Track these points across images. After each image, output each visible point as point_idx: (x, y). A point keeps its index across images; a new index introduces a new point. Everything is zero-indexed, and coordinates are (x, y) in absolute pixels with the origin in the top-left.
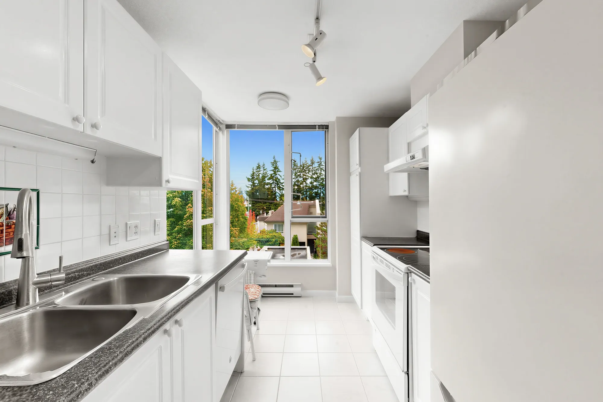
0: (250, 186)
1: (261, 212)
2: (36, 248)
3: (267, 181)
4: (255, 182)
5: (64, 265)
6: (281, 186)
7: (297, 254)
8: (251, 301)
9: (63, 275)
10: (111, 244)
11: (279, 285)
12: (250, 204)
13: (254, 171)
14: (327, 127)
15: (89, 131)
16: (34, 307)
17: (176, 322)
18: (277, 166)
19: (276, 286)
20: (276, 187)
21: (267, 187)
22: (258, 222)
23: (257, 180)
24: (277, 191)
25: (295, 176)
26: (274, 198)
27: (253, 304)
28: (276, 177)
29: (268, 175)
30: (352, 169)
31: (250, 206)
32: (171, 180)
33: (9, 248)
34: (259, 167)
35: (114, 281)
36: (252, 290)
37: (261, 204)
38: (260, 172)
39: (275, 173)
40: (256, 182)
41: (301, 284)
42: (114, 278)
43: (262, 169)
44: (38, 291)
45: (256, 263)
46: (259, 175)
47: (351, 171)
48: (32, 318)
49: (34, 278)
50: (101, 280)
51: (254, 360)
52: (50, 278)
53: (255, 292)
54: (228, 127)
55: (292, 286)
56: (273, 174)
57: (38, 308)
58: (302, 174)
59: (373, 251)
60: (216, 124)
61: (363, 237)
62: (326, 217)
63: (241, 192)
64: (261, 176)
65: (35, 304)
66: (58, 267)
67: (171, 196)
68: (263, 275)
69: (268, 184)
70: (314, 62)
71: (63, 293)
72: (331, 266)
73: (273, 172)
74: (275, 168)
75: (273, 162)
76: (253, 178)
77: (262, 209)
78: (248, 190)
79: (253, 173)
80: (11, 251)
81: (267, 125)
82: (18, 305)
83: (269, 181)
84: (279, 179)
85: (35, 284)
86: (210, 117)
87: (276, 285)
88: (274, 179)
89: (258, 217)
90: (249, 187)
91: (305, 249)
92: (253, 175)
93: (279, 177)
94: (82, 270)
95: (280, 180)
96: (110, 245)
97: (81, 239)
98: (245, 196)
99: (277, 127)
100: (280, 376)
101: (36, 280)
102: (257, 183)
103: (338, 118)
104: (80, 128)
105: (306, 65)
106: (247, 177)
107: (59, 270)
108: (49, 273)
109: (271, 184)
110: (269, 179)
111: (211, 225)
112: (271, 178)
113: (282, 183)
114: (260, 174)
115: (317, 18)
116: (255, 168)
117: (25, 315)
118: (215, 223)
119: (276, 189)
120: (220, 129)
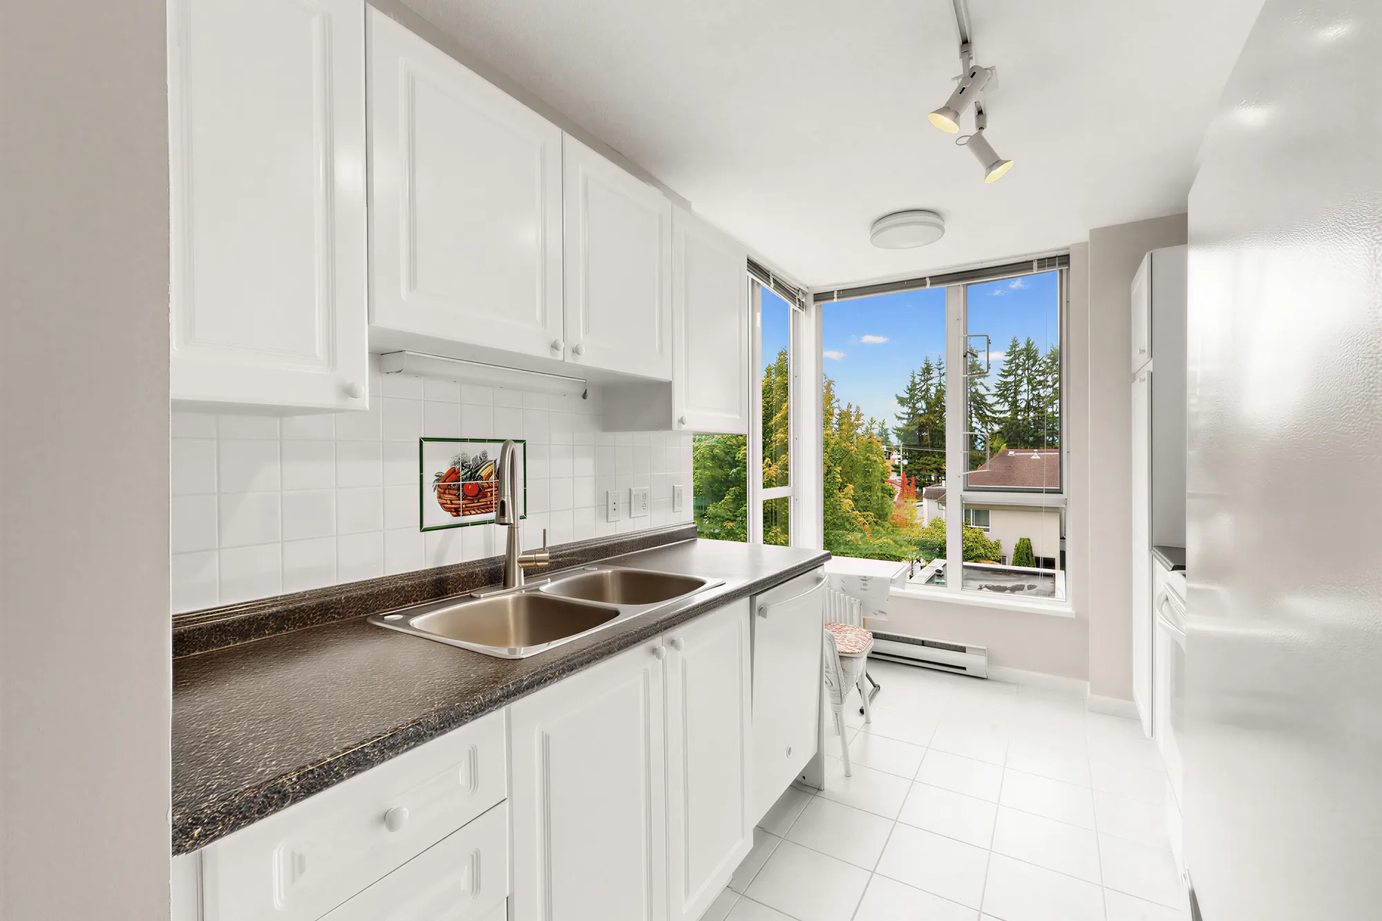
0: (906, 416)
1: (933, 478)
2: (522, 518)
4: (918, 405)
5: (548, 545)
6: (988, 413)
7: (1026, 588)
8: (841, 655)
9: (547, 555)
10: (609, 520)
11: (930, 642)
12: (904, 457)
13: (917, 380)
14: (1064, 260)
15: (569, 359)
16: (520, 590)
17: (673, 643)
18: (978, 363)
19: (923, 643)
22: (924, 500)
23: (923, 402)
24: (977, 425)
25: (1028, 383)
27: (846, 662)
28: (974, 391)
30: (1135, 368)
31: (905, 462)
32: (687, 418)
33: (492, 516)
34: (927, 370)
35: (607, 573)
36: (850, 636)
37: (934, 459)
38: (930, 382)
40: (922, 405)
41: (985, 648)
42: (608, 571)
43: (935, 373)
44: (524, 573)
45: (864, 582)
46: (928, 390)
47: (1134, 370)
48: (517, 601)
49: (519, 556)
50: (593, 571)
51: (848, 775)
52: (533, 556)
53: (857, 641)
54: (819, 297)
55: (962, 650)
57: (524, 592)
58: (1050, 379)
59: (1168, 584)
60: (792, 297)
61: (1157, 547)
62: (1060, 492)
63: (884, 434)
64: (933, 390)
65: (520, 588)
66: (542, 547)
67: (735, 442)
68: (880, 612)
70: (981, 128)
71: (549, 580)
72: (1074, 617)
74: (971, 368)
76: (912, 397)
77: (936, 469)
78: (900, 426)
79: (914, 384)
80: (494, 519)
81: (904, 281)
82: (506, 586)
85: (520, 562)
86: (779, 285)
87: (923, 641)
89: (924, 489)
90: (904, 419)
91: (1052, 576)
92: (912, 390)
93: (982, 391)
94: (573, 554)
95: (986, 397)
96: (607, 522)
97: (572, 511)
98: (894, 440)
99: (928, 281)
100: (896, 821)
101: (520, 556)
102: (924, 407)
103: (1093, 233)
104: (560, 356)
105: (960, 142)
106: (897, 395)
107: (543, 550)
108: (534, 552)
111: (785, 500)
113: (990, 406)
114: (931, 385)
115: (965, 42)
116: (919, 371)
117: (510, 597)
118: (792, 497)
120: (802, 305)
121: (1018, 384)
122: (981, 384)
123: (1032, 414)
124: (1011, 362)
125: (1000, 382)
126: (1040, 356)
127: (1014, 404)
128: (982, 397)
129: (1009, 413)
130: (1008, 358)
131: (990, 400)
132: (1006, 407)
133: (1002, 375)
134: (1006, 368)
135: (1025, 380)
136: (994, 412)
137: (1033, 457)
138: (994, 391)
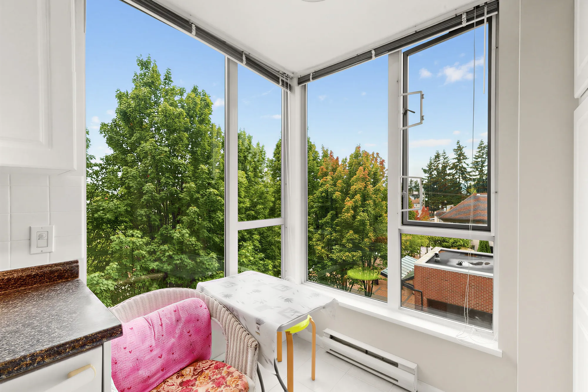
0: (427, 178)
1: (440, 207)
3: (448, 172)
4: (433, 173)
6: (468, 176)
12: (426, 197)
13: (432, 161)
14: (493, 6)
18: (463, 152)
20: (461, 177)
21: (447, 177)
22: (435, 217)
23: (435, 171)
24: (462, 182)
26: (458, 190)
28: (461, 166)
29: (450, 164)
31: (427, 199)
34: (437, 156)
37: (441, 198)
39: (459, 160)
43: (441, 158)
46: (438, 166)
54: (301, 80)
55: (395, 364)
56: (457, 162)
64: (440, 166)
69: (449, 175)
72: (500, 355)
73: (456, 161)
74: (460, 155)
75: (456, 148)
76: (430, 169)
77: (441, 203)
78: (424, 182)
79: (431, 164)
83: (451, 171)
84: (465, 168)
88: (458, 168)
89: (435, 212)
90: (425, 179)
92: (430, 166)
93: (465, 166)
95: (467, 169)
98: (422, 189)
102: (436, 174)
106: (422, 169)
109: (453, 175)
110: (452, 168)
112: (454, 167)
113: (469, 172)
114: (439, 163)
116: (433, 157)
118: (283, 226)
119: (461, 179)
122: (464, 162)
125: (474, 162)
127: (481, 172)
129: (479, 176)
130: (478, 150)
134: (477, 155)
136: (471, 176)
138: (471, 165)
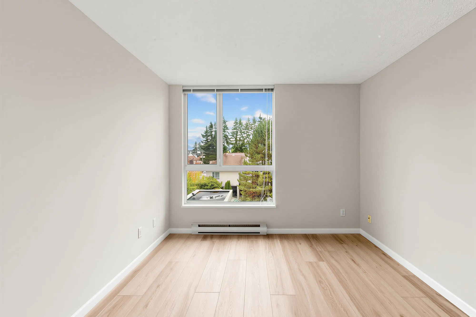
12: (204, 156)
34: (211, 126)
38: (212, 130)
46: (211, 133)
74: (225, 127)
75: (222, 122)
92: (206, 132)
102: (210, 139)
113: (230, 139)
121: (237, 132)
122: (227, 132)
123: (241, 142)
124: (235, 126)
125: (232, 132)
126: (243, 124)
127: (236, 138)
128: (227, 136)
129: (235, 141)
130: (234, 124)
131: (230, 137)
132: (234, 139)
133: (232, 129)
134: (234, 127)
135: (239, 131)
136: (231, 141)
137: (233, 155)
138: (231, 134)
